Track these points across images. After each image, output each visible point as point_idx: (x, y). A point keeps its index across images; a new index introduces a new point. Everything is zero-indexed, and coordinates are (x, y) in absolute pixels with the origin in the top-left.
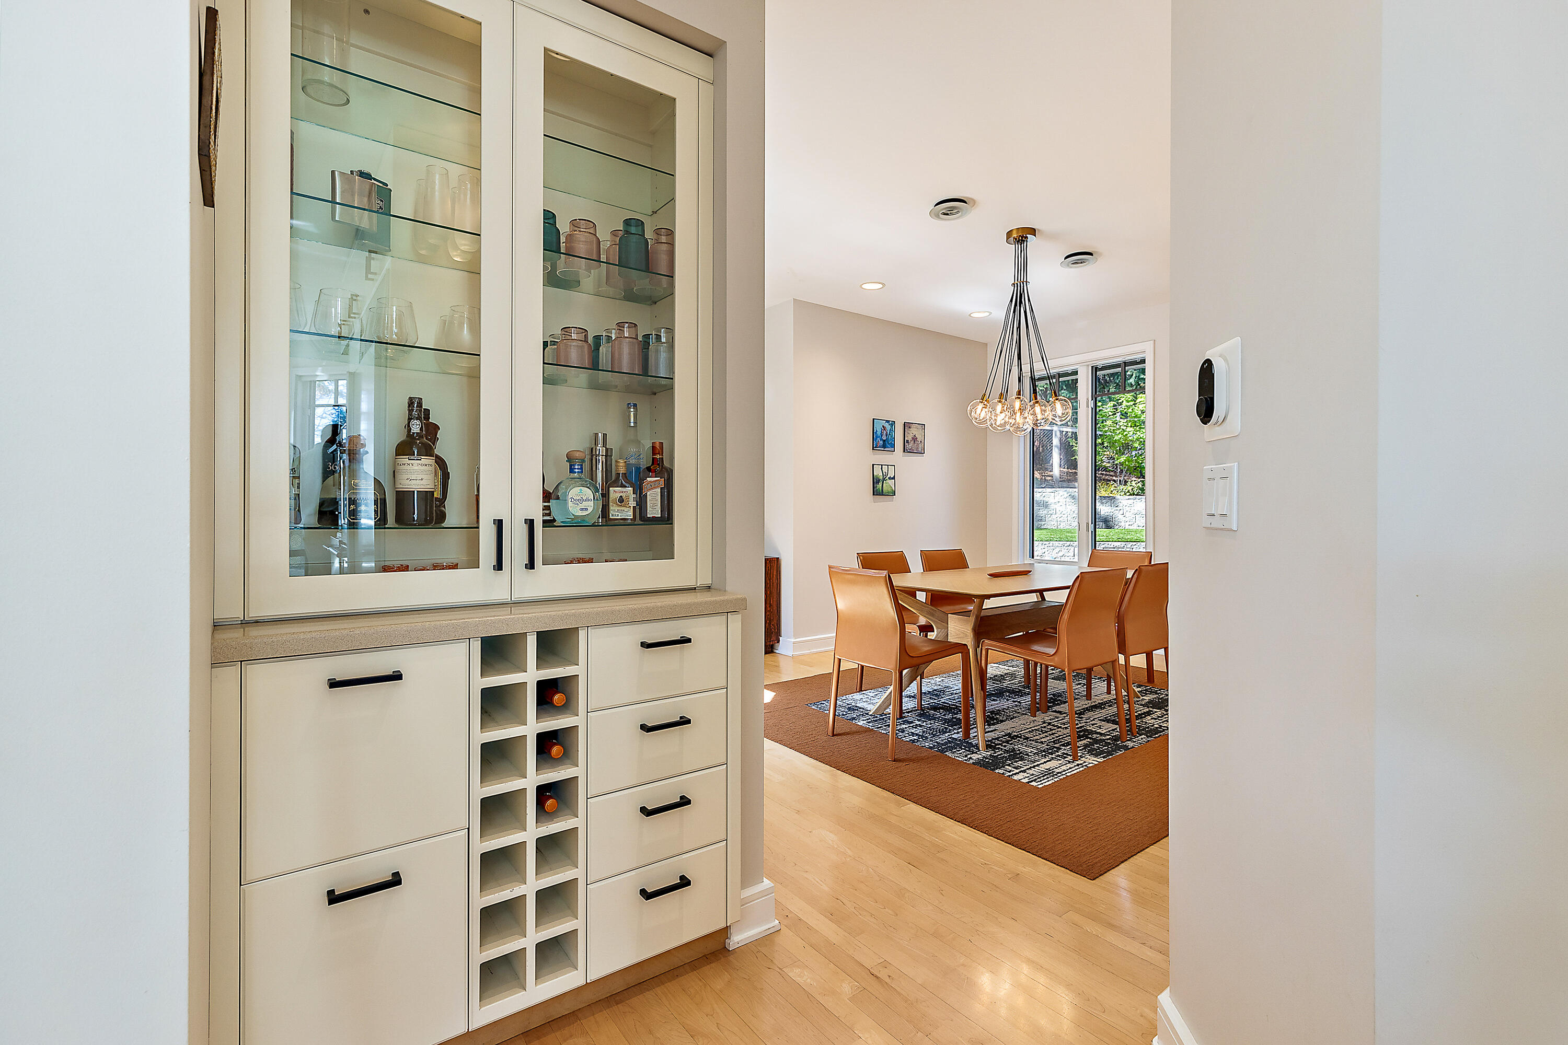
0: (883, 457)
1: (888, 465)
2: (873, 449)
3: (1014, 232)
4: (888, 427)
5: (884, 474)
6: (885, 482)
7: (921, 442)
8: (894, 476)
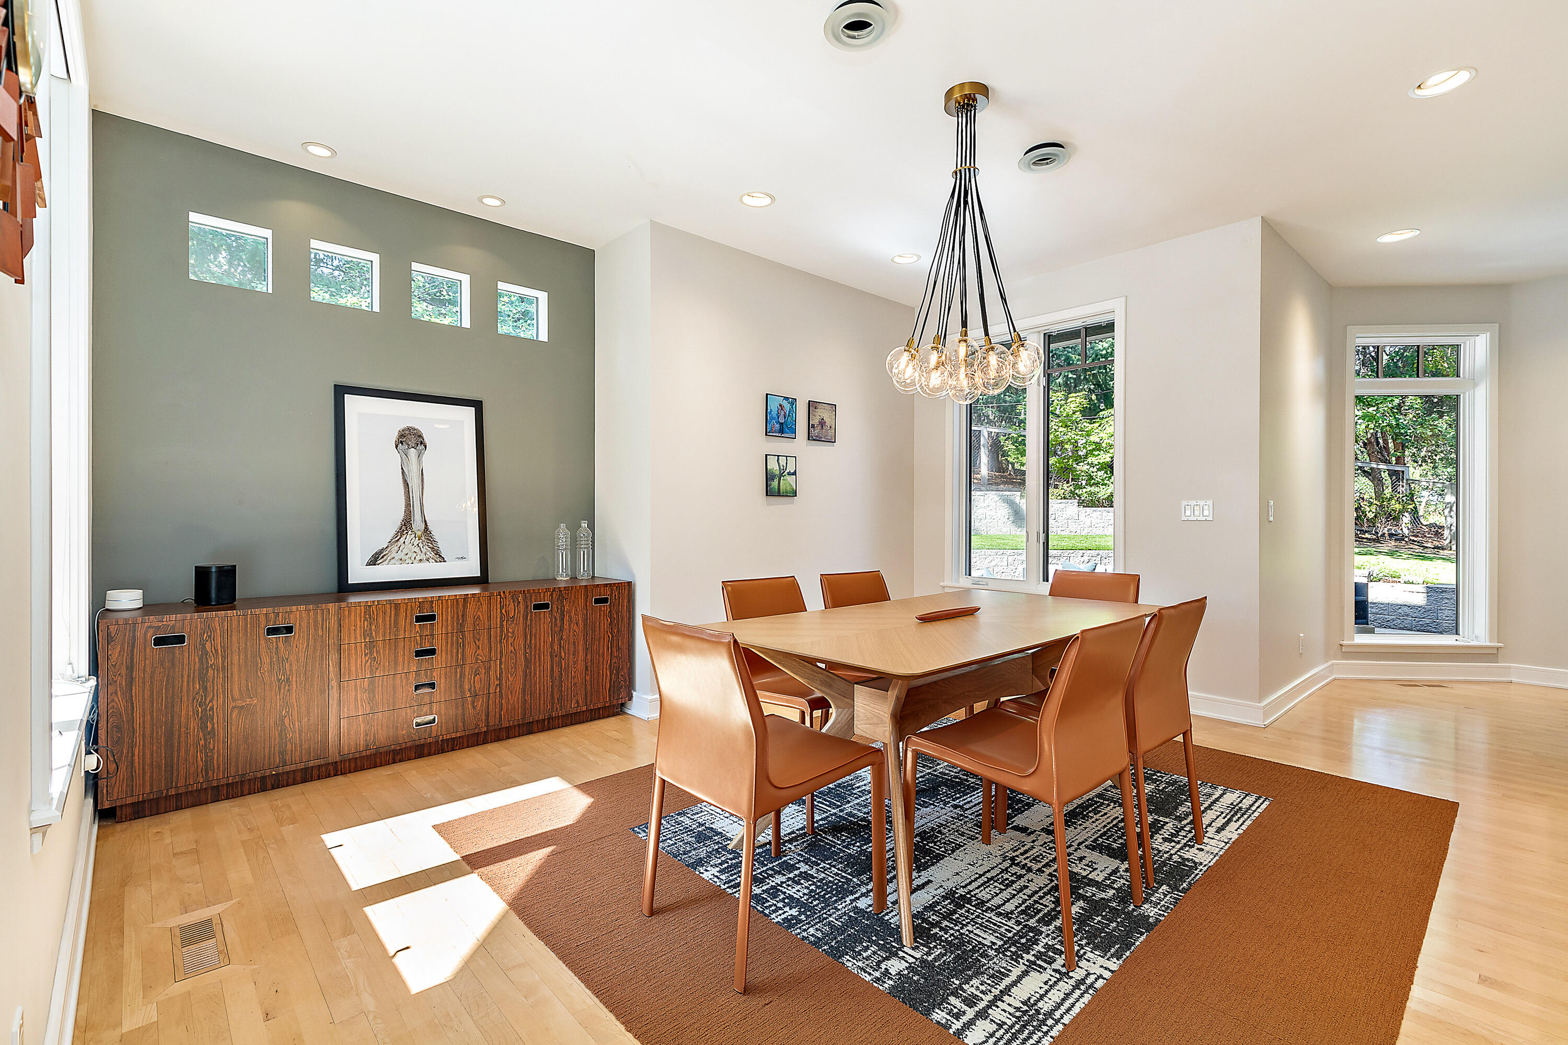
0: (780, 446)
1: (786, 456)
2: (766, 435)
3: (957, 90)
4: (787, 406)
5: (782, 468)
6: (782, 478)
7: (830, 427)
8: (796, 470)
